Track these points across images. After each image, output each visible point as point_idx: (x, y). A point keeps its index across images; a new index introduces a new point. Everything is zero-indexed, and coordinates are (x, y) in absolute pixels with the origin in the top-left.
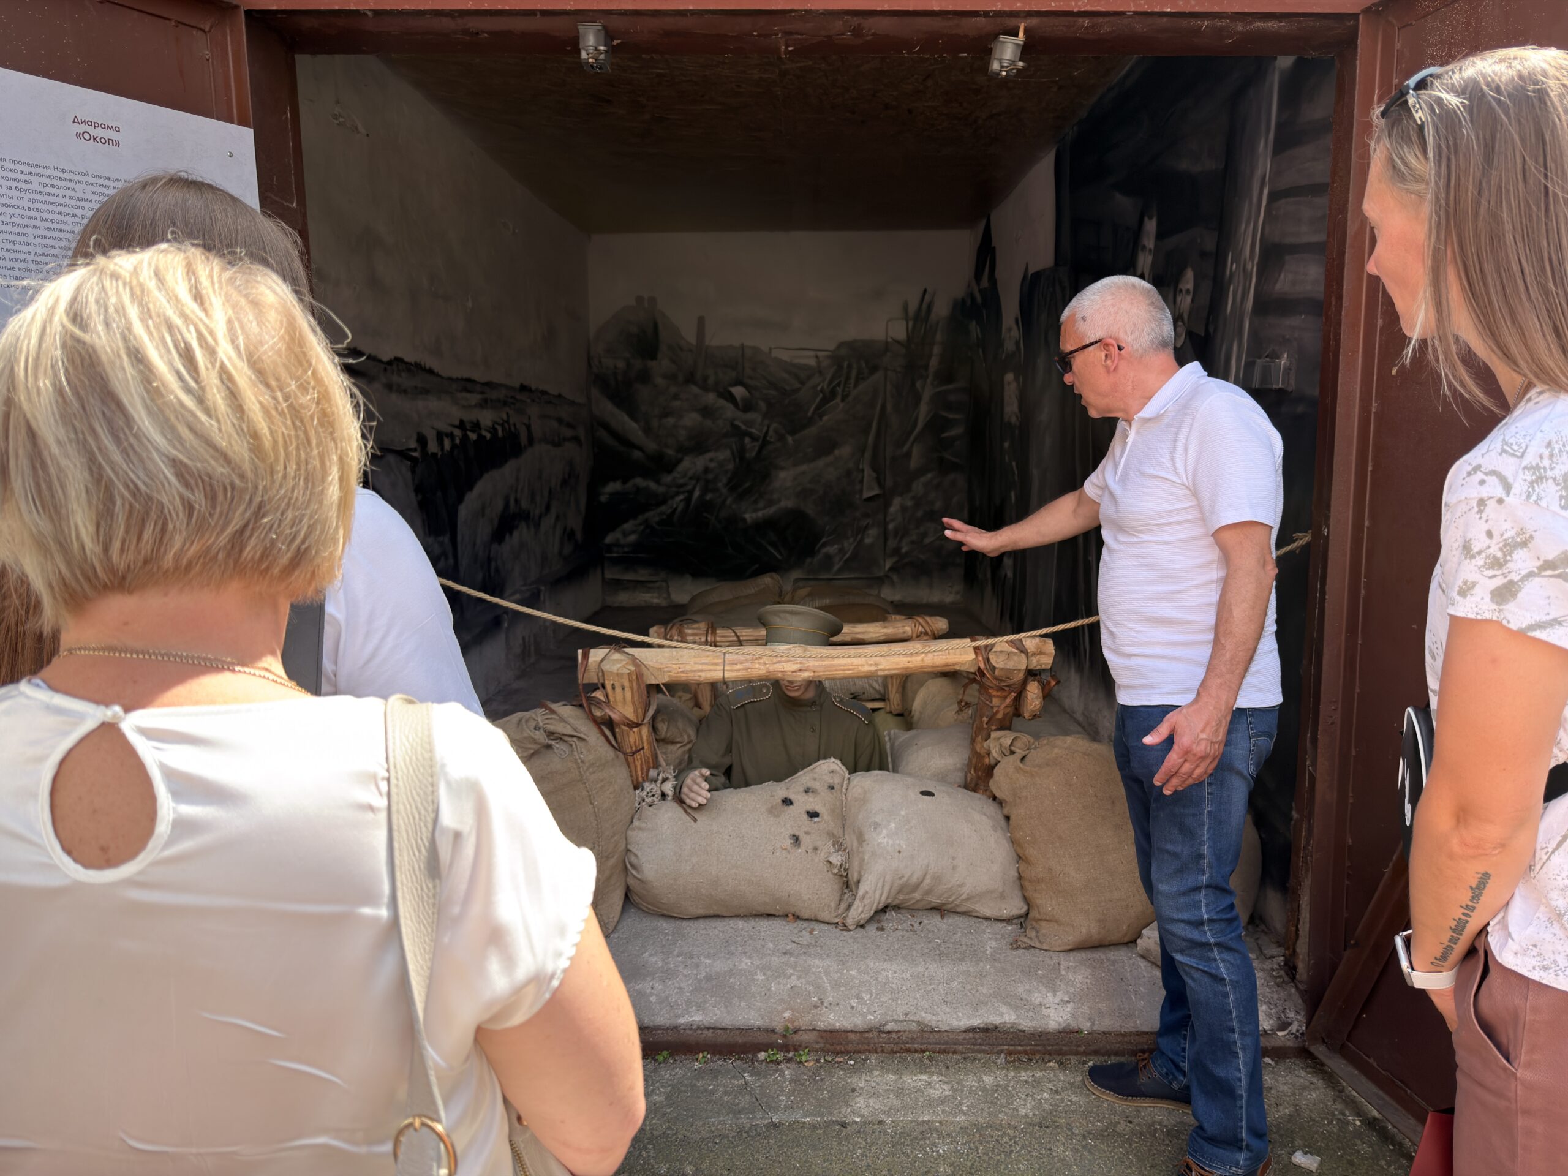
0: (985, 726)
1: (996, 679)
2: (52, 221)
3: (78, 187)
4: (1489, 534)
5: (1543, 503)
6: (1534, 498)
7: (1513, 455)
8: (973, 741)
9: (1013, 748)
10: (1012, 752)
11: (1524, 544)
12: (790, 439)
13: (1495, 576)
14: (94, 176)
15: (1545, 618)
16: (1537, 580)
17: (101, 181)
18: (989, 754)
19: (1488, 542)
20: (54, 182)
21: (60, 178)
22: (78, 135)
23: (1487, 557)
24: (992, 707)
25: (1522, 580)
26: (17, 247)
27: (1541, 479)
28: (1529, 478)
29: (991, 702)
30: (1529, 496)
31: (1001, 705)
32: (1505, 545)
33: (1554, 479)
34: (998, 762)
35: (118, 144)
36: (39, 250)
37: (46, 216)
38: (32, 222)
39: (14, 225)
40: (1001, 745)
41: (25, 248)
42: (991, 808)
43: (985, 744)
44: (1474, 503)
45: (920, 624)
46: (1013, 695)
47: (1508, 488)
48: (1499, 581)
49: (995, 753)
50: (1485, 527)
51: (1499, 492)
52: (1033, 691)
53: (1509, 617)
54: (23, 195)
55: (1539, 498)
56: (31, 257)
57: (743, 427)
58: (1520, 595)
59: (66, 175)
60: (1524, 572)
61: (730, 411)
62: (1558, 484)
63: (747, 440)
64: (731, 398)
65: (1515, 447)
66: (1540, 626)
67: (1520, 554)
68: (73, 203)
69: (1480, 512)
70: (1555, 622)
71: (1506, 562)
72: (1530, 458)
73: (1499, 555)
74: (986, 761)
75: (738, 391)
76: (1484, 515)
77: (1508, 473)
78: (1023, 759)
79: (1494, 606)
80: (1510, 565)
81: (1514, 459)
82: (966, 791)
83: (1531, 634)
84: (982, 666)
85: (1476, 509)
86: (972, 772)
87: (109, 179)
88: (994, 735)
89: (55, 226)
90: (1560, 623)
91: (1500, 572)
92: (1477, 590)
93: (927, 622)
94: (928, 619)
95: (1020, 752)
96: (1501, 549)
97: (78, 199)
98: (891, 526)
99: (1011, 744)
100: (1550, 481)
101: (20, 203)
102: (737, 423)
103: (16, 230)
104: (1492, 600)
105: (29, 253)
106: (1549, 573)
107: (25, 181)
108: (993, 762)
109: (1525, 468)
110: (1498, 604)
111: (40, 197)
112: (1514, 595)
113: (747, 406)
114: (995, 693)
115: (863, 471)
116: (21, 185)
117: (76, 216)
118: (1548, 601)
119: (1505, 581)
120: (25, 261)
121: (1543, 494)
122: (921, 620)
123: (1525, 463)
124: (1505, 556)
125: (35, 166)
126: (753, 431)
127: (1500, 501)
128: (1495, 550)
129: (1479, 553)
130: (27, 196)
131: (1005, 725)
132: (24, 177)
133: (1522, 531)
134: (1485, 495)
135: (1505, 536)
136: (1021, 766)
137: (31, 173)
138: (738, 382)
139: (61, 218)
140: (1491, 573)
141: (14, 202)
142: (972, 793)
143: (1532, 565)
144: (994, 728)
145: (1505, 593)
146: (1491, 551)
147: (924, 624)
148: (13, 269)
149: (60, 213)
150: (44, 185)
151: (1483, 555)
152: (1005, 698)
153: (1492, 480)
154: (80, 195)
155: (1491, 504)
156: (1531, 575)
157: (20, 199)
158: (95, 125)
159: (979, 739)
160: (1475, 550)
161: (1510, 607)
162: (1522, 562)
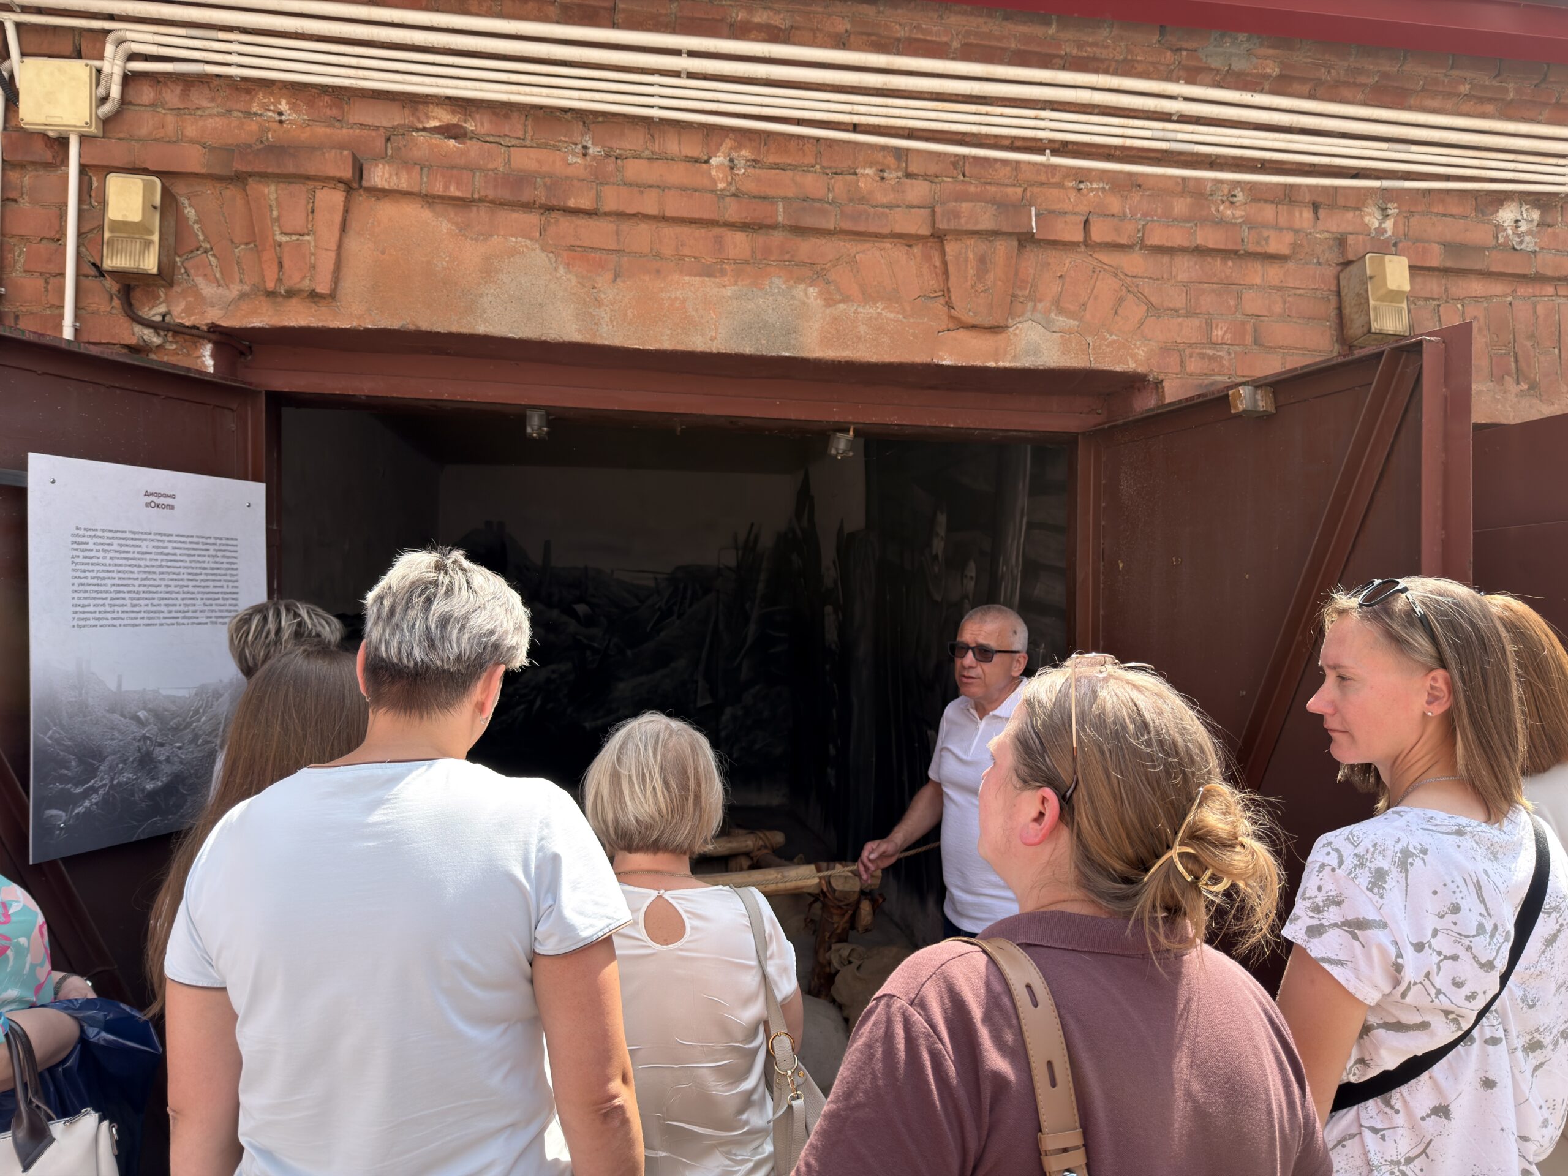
0: (827, 939)
1: (836, 899)
2: (124, 572)
3: (144, 544)
4: (1320, 888)
5: (1357, 881)
6: (1353, 875)
7: (1352, 843)
8: (816, 952)
9: (851, 959)
10: (850, 962)
11: (1339, 904)
12: (629, 653)
13: (1313, 917)
14: (155, 534)
15: (1334, 957)
16: (1338, 929)
17: (159, 538)
18: (830, 963)
19: (1317, 893)
20: (129, 542)
21: (132, 539)
22: (147, 505)
23: (1313, 903)
24: (833, 924)
25: (1329, 926)
26: (100, 595)
27: (1362, 865)
28: (1355, 862)
29: (832, 918)
30: (1350, 873)
31: (839, 922)
32: (1327, 900)
33: (1370, 869)
34: (838, 971)
35: (172, 507)
36: (113, 595)
37: (120, 569)
38: (110, 575)
39: (99, 578)
40: (840, 956)
41: (104, 595)
42: (833, 1012)
43: (827, 955)
44: (1318, 864)
45: (761, 838)
46: (850, 912)
47: (1341, 863)
48: (1315, 922)
49: (835, 963)
50: (1319, 883)
51: (1335, 863)
52: (866, 907)
53: (1312, 947)
54: (106, 555)
55: (1356, 877)
56: (108, 602)
57: (585, 641)
58: (1324, 935)
59: (137, 536)
60: (1332, 922)
61: (573, 626)
62: (1371, 873)
63: (588, 653)
64: (574, 614)
65: (1355, 839)
66: (1329, 961)
67: (1333, 909)
68: (140, 556)
69: (1319, 872)
70: (1340, 963)
71: (1324, 911)
72: (1360, 850)
73: (1321, 904)
74: (827, 970)
75: (581, 608)
76: (1321, 875)
77: (1345, 854)
78: (859, 967)
79: (1306, 938)
80: (1325, 913)
81: (1352, 846)
82: (811, 997)
83: (1321, 964)
84: (825, 889)
85: (1317, 869)
86: (816, 979)
87: (165, 535)
88: (834, 947)
89: (126, 575)
90: (1342, 965)
91: (1316, 916)
92: (1299, 922)
93: (766, 837)
94: (768, 833)
95: (856, 963)
96: (1323, 901)
97: (143, 553)
98: (723, 734)
99: (849, 955)
100: (1367, 869)
101: (104, 561)
102: (579, 637)
103: (99, 582)
104: (1306, 933)
105: (106, 598)
106: (1346, 928)
107: (109, 544)
108: (833, 971)
109: (1355, 854)
110: (1309, 937)
111: (117, 555)
112: (1320, 934)
113: (589, 622)
114: (835, 911)
115: (697, 682)
116: (106, 548)
117: (140, 566)
118: (1340, 947)
119: (1318, 923)
120: (103, 605)
121: (1359, 876)
122: (761, 835)
123: (1356, 851)
124: (1324, 906)
125: (116, 532)
126: (595, 645)
127: (1333, 870)
128: (1319, 900)
129: (1309, 898)
130: (109, 555)
131: (843, 939)
132: (108, 541)
133: (1338, 895)
134: (1326, 862)
135: (1329, 894)
136: (858, 974)
137: (113, 538)
138: (580, 600)
139: (130, 569)
140: (1311, 914)
141: (101, 561)
142: (816, 999)
143: (1338, 919)
144: (834, 941)
145: (1315, 931)
146: (1317, 900)
147: (764, 838)
148: (95, 612)
149: (130, 565)
150: (121, 545)
151: (1311, 901)
152: (843, 915)
153: (1334, 855)
154: (144, 549)
155: (1328, 869)
156: (1335, 925)
157: (104, 558)
158: (158, 495)
159: (821, 951)
160: (1308, 895)
161: (1315, 941)
162: (1332, 915)
